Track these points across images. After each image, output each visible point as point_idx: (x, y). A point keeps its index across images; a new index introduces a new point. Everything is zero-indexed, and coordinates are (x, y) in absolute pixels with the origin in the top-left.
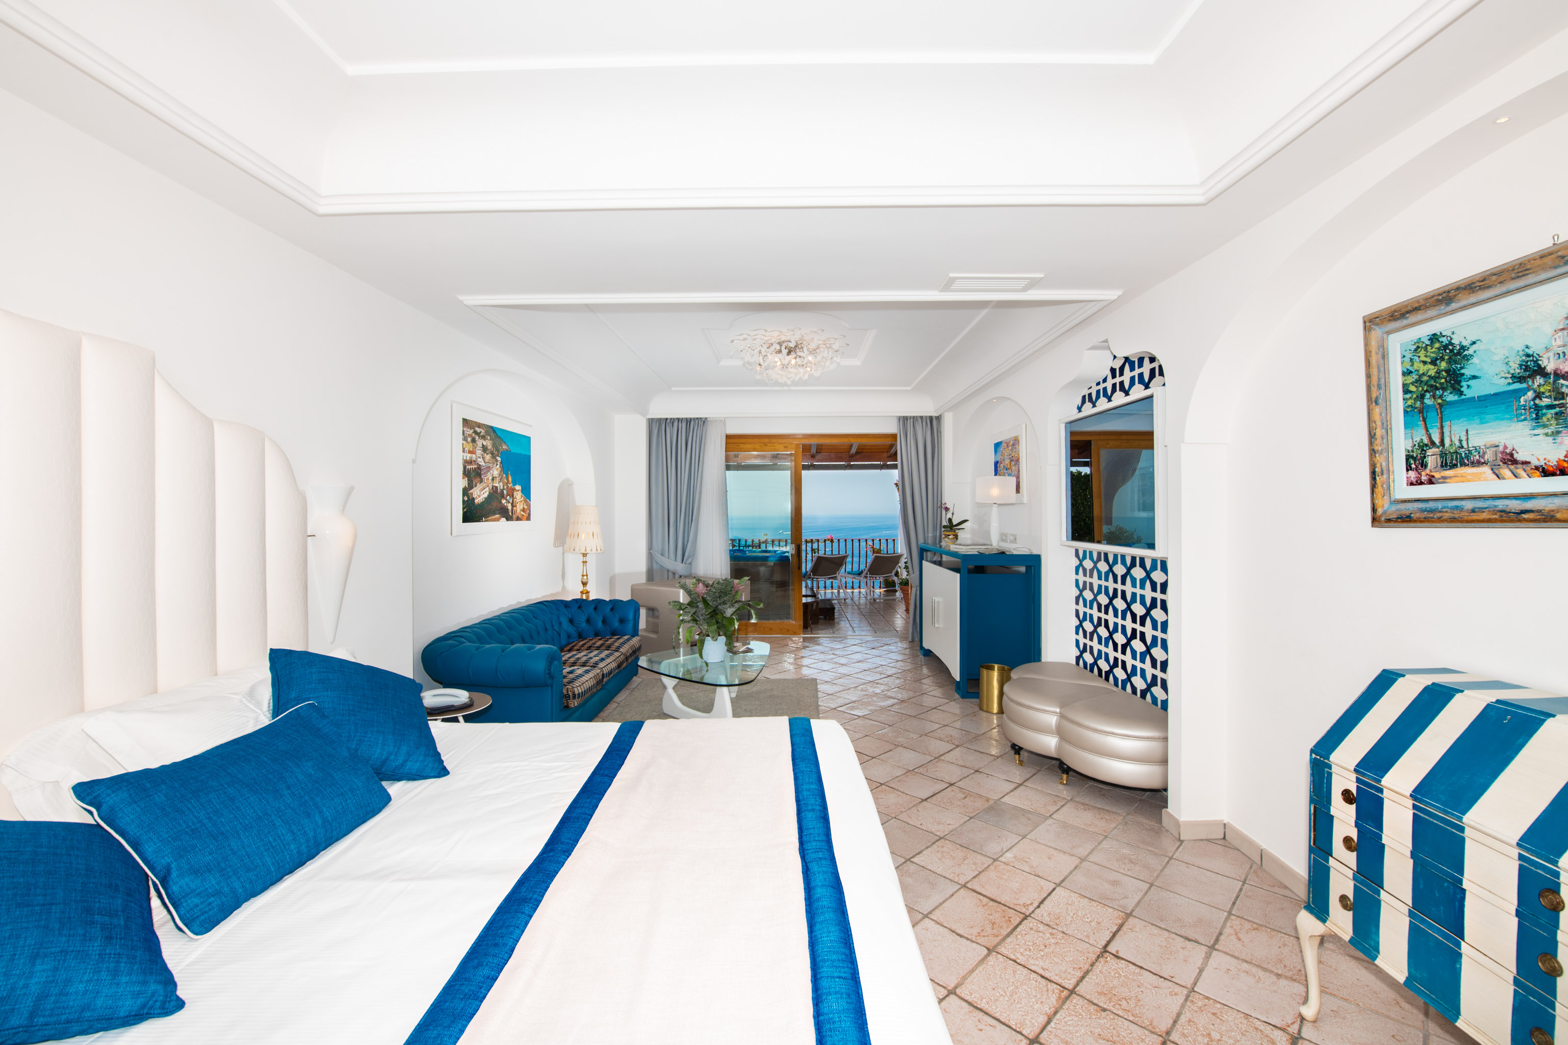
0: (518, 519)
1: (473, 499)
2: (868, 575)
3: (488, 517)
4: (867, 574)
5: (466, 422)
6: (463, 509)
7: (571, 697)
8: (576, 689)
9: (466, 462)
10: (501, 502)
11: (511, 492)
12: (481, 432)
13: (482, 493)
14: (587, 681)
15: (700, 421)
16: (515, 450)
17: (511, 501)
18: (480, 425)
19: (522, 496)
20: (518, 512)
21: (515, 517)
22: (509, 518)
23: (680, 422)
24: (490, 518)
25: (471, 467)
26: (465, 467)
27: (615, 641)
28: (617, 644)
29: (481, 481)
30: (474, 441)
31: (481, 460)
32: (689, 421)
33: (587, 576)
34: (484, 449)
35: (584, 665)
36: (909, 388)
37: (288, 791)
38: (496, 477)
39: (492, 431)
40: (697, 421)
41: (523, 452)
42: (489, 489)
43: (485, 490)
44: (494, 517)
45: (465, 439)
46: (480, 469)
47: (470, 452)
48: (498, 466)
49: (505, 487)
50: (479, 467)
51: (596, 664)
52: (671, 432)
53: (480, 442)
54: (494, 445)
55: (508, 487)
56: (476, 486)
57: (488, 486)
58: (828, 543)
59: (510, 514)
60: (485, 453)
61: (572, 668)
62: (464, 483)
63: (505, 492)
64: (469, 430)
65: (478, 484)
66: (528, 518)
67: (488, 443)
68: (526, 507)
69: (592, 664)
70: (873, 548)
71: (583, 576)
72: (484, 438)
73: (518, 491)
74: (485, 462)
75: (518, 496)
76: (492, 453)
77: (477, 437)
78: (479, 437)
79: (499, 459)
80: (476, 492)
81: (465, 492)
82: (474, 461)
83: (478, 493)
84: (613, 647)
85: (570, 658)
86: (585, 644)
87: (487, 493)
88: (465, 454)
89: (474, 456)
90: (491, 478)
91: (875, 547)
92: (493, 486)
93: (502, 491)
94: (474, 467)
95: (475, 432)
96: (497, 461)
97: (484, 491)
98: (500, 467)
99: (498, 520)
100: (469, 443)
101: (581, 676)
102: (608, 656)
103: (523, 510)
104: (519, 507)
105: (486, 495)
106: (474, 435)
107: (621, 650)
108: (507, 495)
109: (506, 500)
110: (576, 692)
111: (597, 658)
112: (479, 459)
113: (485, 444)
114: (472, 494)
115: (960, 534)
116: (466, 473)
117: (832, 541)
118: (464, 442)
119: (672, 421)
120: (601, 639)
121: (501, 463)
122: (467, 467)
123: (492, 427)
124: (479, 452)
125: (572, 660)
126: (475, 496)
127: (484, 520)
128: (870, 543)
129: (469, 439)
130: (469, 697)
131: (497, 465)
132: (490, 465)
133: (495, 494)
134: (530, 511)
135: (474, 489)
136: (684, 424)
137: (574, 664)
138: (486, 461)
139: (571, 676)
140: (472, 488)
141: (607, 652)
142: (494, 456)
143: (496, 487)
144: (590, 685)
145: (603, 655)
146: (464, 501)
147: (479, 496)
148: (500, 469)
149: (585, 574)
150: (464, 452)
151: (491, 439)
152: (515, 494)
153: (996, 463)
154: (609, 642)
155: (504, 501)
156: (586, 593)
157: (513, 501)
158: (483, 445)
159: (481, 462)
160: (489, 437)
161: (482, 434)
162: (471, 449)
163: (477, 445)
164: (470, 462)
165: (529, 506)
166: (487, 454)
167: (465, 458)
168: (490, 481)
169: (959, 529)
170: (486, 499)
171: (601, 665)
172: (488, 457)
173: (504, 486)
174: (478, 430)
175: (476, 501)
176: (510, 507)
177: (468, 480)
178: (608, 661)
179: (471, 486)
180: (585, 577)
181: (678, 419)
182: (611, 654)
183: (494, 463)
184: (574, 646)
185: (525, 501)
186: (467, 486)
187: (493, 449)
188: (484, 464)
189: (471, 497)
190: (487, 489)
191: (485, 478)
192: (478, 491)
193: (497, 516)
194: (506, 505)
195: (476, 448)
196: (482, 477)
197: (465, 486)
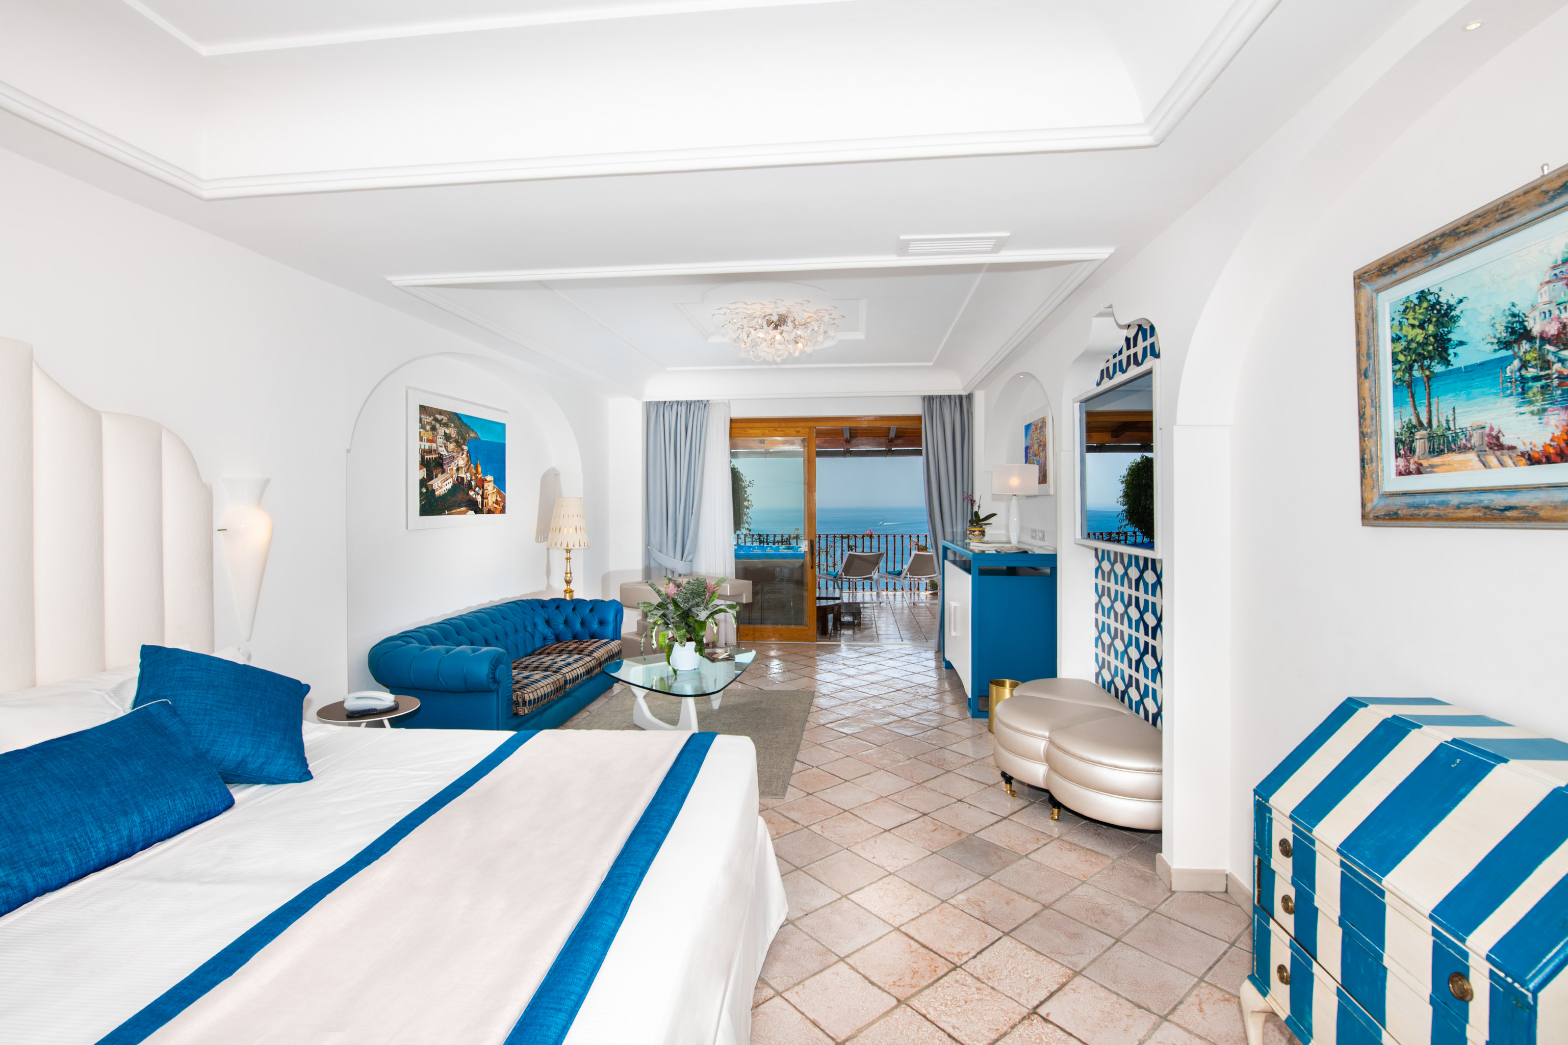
0: (490, 512)
1: (434, 491)
2: (908, 576)
3: (452, 510)
4: (907, 574)
5: (423, 409)
6: (421, 501)
7: (521, 704)
8: (526, 696)
9: (424, 452)
10: (468, 494)
11: (481, 483)
12: (443, 419)
13: (445, 484)
14: (542, 687)
15: (701, 404)
16: (484, 437)
17: (481, 492)
18: (441, 412)
19: (494, 488)
20: (490, 504)
21: (485, 509)
22: (478, 511)
23: (679, 405)
24: (454, 511)
25: (431, 456)
26: (422, 457)
27: (590, 645)
28: (591, 648)
29: (443, 472)
30: (434, 429)
31: (444, 449)
32: (689, 404)
33: (571, 573)
34: (447, 437)
35: (546, 669)
36: (931, 364)
37: (108, 789)
38: (462, 468)
39: (455, 418)
40: (698, 404)
41: (495, 440)
42: (453, 480)
43: (449, 481)
44: (459, 510)
45: (423, 427)
46: (442, 459)
47: (428, 441)
48: (464, 456)
49: (474, 478)
50: (441, 457)
51: (560, 668)
52: (671, 416)
53: (441, 431)
54: (458, 433)
55: (477, 477)
56: (436, 477)
57: (452, 477)
58: (867, 539)
59: (480, 506)
60: (447, 441)
61: (532, 673)
62: (423, 473)
63: (473, 483)
64: (428, 417)
65: (439, 475)
66: (503, 511)
67: (452, 432)
68: (499, 499)
69: (554, 669)
70: (917, 544)
71: (567, 573)
72: (446, 425)
73: (490, 481)
74: (447, 451)
75: (490, 487)
76: (457, 442)
77: (438, 425)
78: (440, 424)
79: (465, 448)
80: (436, 484)
81: (423, 483)
82: (435, 450)
83: (440, 485)
84: (586, 652)
85: (533, 662)
86: (557, 647)
87: (451, 484)
88: (423, 444)
89: (434, 445)
90: (455, 468)
91: (920, 544)
92: (458, 477)
93: (470, 482)
94: (434, 456)
95: (436, 420)
96: (463, 450)
97: (447, 482)
98: (467, 456)
99: (464, 513)
100: (428, 431)
101: (537, 681)
102: (576, 661)
103: (497, 502)
104: (491, 500)
105: (449, 486)
106: (433, 422)
107: (595, 654)
108: (476, 487)
109: (475, 491)
110: (527, 698)
111: (563, 663)
112: (440, 449)
113: (447, 431)
114: (432, 485)
115: (988, 529)
116: (424, 463)
117: (871, 537)
118: (422, 430)
119: (671, 403)
120: (576, 642)
121: (468, 452)
122: (426, 457)
123: (456, 414)
124: (440, 441)
125: (535, 664)
126: (435, 487)
127: (446, 512)
128: (914, 539)
129: (428, 427)
130: (394, 701)
131: (463, 454)
132: (454, 454)
133: (460, 485)
134: (505, 503)
135: (435, 480)
136: (684, 407)
137: (536, 668)
138: (449, 450)
139: (526, 681)
140: (432, 479)
141: (577, 656)
142: (459, 445)
143: (462, 478)
144: (546, 692)
145: (570, 660)
146: (421, 493)
147: (441, 488)
148: (466, 459)
149: (568, 571)
150: (421, 440)
151: (455, 427)
152: (486, 485)
153: (1027, 448)
154: (583, 646)
155: (472, 493)
156: (570, 592)
157: (483, 493)
158: (445, 433)
159: (443, 452)
160: (453, 425)
161: (444, 421)
162: (431, 438)
163: (438, 433)
164: (430, 452)
165: (504, 498)
166: (451, 443)
167: (423, 448)
168: (454, 471)
169: (986, 524)
170: (449, 490)
171: (565, 670)
172: (452, 446)
173: (471, 477)
174: (439, 417)
175: (436, 493)
176: (479, 499)
177: (427, 470)
178: (575, 666)
179: (430, 477)
180: (569, 575)
181: (677, 402)
182: (581, 659)
183: (459, 453)
184: (545, 650)
185: (499, 492)
186: (425, 477)
187: (457, 437)
188: (447, 454)
189: (430, 489)
190: (451, 480)
191: (448, 468)
192: (439, 482)
193: (464, 509)
194: (474, 496)
195: (436, 436)
196: (445, 467)
197: (423, 477)
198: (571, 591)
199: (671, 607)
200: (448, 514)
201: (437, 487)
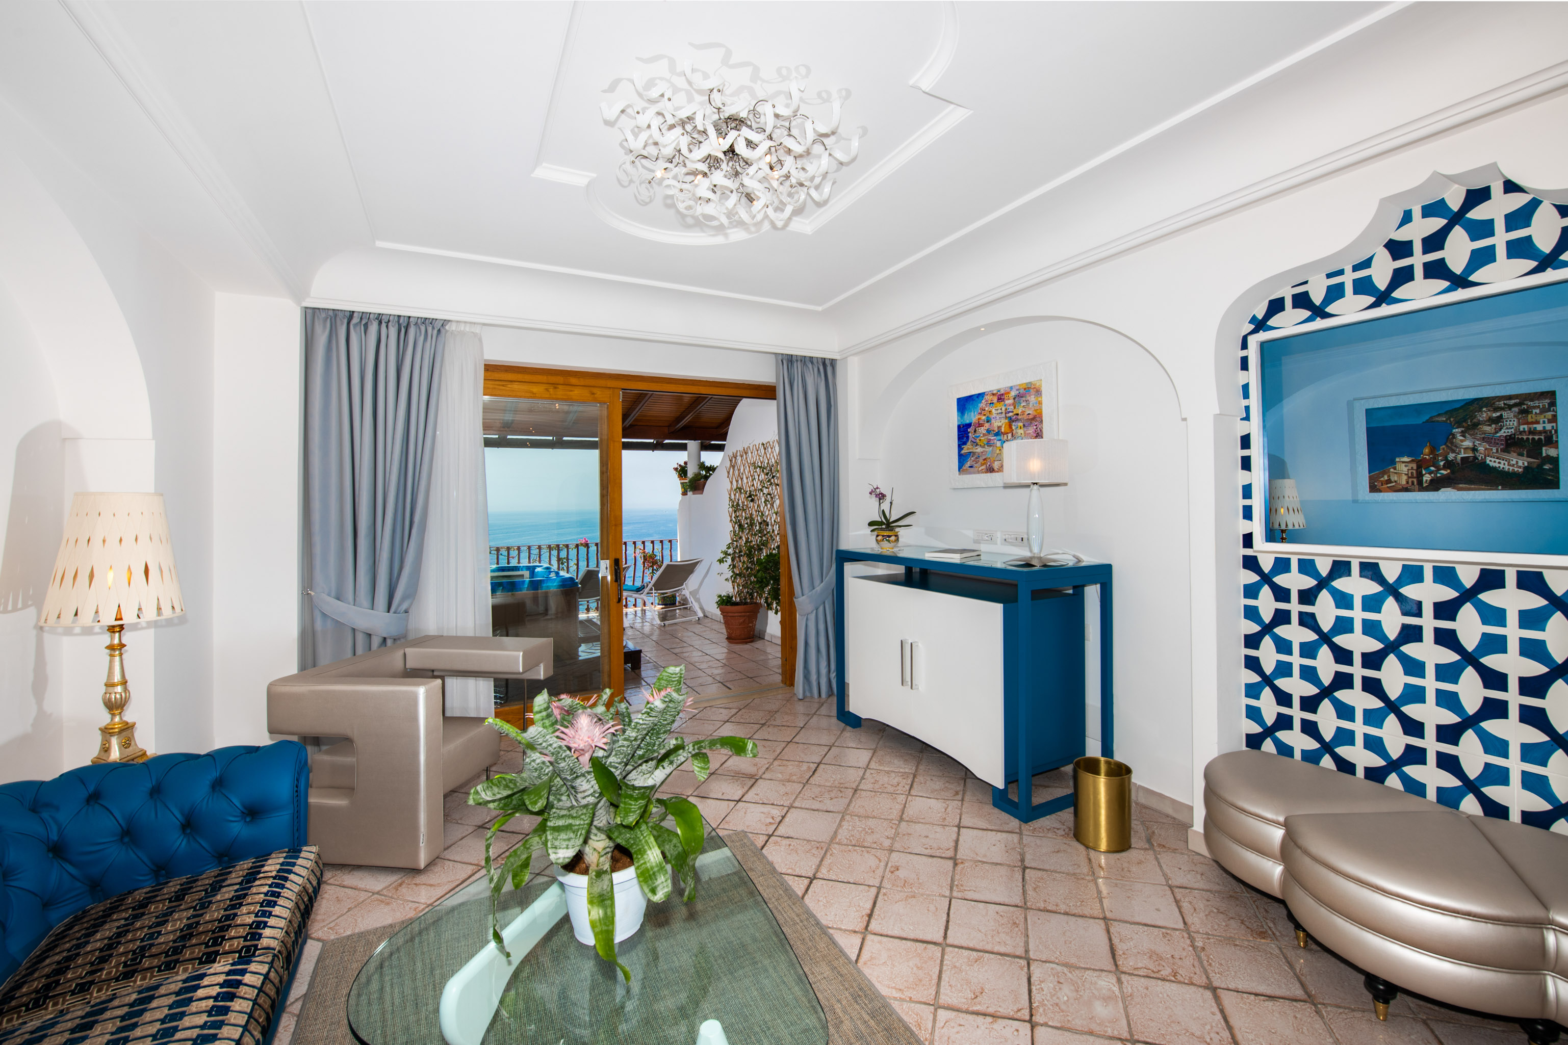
2: (654, 591)
4: (651, 589)
15: (430, 329)
23: (384, 325)
32: (404, 324)
36: (821, 308)
40: (423, 328)
52: (363, 340)
58: (583, 550)
70: (644, 552)
91: (647, 551)
117: (587, 545)
119: (365, 319)
128: (640, 546)
136: (388, 326)
153: (961, 427)
169: (900, 526)
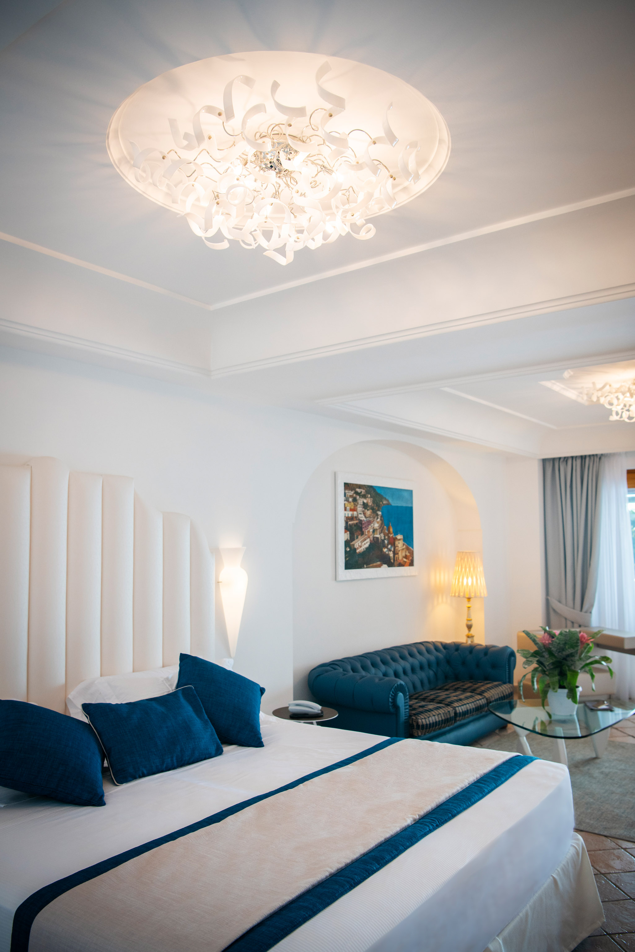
0: (400, 565)
1: (355, 550)
3: (369, 564)
5: (347, 486)
6: (346, 558)
7: (415, 727)
8: (420, 721)
9: (348, 519)
10: (382, 551)
11: (393, 542)
12: (361, 492)
13: (363, 543)
14: (434, 716)
16: (394, 503)
17: (393, 549)
18: (360, 486)
19: (404, 545)
20: (400, 558)
21: (396, 563)
22: (390, 565)
23: (574, 459)
24: (371, 565)
25: (353, 522)
26: (346, 523)
27: (482, 686)
28: (483, 688)
29: (362, 533)
30: (355, 500)
31: (362, 515)
32: (583, 458)
33: (472, 619)
34: (365, 506)
35: (440, 702)
38: (377, 530)
39: (371, 490)
41: (404, 505)
42: (370, 540)
44: (375, 564)
45: (347, 500)
46: (361, 524)
47: (351, 510)
48: (379, 520)
49: (386, 537)
50: (361, 522)
51: (452, 702)
52: (565, 470)
53: (361, 501)
54: (374, 502)
55: (389, 537)
56: (357, 538)
57: (369, 537)
59: (392, 561)
60: (365, 509)
61: (428, 703)
62: (347, 536)
63: (386, 542)
64: (350, 492)
65: (359, 537)
66: (411, 564)
67: (369, 501)
68: (408, 554)
69: (446, 703)
71: (468, 619)
72: (364, 496)
73: (400, 540)
74: (366, 517)
75: (400, 545)
76: (372, 509)
77: (358, 497)
78: (360, 496)
79: (380, 513)
80: (357, 544)
81: (347, 543)
82: (356, 517)
83: (360, 544)
84: (479, 691)
85: (431, 695)
86: (454, 685)
87: (369, 543)
88: (346, 512)
89: (355, 513)
90: (371, 530)
92: (374, 538)
93: (383, 541)
94: (355, 522)
95: (357, 493)
96: (377, 515)
97: (365, 542)
98: (381, 520)
99: (379, 566)
100: (350, 502)
101: (430, 710)
102: (467, 698)
103: (406, 557)
104: (401, 555)
105: (367, 545)
106: (355, 495)
107: (485, 694)
108: (388, 544)
109: (387, 548)
110: (420, 723)
111: (455, 698)
112: (360, 516)
113: (365, 501)
114: (354, 545)
116: (347, 528)
118: (346, 502)
119: (566, 459)
120: (472, 682)
121: (381, 517)
122: (349, 523)
123: (371, 487)
124: (360, 509)
125: (432, 697)
126: (356, 546)
127: (365, 566)
129: (351, 500)
130: (321, 710)
131: (378, 518)
132: (371, 519)
133: (376, 545)
134: (413, 558)
135: (356, 541)
136: (579, 461)
137: (432, 700)
138: (367, 516)
139: (421, 709)
140: (354, 540)
141: (469, 694)
142: (374, 511)
143: (377, 538)
144: (437, 720)
145: (462, 697)
146: (346, 552)
147: (361, 547)
148: (380, 522)
149: (470, 617)
150: (345, 510)
151: (371, 497)
152: (397, 543)
154: (477, 686)
155: (385, 550)
156: (470, 638)
157: (394, 549)
158: (364, 503)
159: (362, 517)
160: (369, 496)
161: (363, 493)
162: (352, 508)
163: (358, 503)
164: (352, 518)
165: (412, 553)
166: (368, 510)
167: (347, 516)
168: (371, 533)
170: (367, 548)
171: (456, 704)
172: (368, 513)
173: (385, 537)
174: (358, 490)
175: (358, 551)
176: (391, 554)
177: (350, 534)
178: (465, 702)
179: (352, 538)
180: (470, 621)
181: (572, 457)
182: (471, 697)
183: (374, 518)
184: (444, 686)
185: (408, 549)
186: (349, 539)
187: (373, 505)
188: (365, 519)
189: (352, 548)
190: (368, 540)
191: (366, 531)
192: (359, 542)
193: (379, 563)
194: (387, 553)
195: (357, 506)
196: (363, 530)
197: (347, 539)
198: (472, 637)
199: (546, 655)
200: (367, 568)
201: (357, 546)
